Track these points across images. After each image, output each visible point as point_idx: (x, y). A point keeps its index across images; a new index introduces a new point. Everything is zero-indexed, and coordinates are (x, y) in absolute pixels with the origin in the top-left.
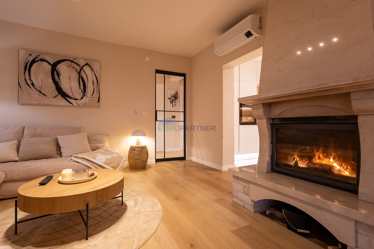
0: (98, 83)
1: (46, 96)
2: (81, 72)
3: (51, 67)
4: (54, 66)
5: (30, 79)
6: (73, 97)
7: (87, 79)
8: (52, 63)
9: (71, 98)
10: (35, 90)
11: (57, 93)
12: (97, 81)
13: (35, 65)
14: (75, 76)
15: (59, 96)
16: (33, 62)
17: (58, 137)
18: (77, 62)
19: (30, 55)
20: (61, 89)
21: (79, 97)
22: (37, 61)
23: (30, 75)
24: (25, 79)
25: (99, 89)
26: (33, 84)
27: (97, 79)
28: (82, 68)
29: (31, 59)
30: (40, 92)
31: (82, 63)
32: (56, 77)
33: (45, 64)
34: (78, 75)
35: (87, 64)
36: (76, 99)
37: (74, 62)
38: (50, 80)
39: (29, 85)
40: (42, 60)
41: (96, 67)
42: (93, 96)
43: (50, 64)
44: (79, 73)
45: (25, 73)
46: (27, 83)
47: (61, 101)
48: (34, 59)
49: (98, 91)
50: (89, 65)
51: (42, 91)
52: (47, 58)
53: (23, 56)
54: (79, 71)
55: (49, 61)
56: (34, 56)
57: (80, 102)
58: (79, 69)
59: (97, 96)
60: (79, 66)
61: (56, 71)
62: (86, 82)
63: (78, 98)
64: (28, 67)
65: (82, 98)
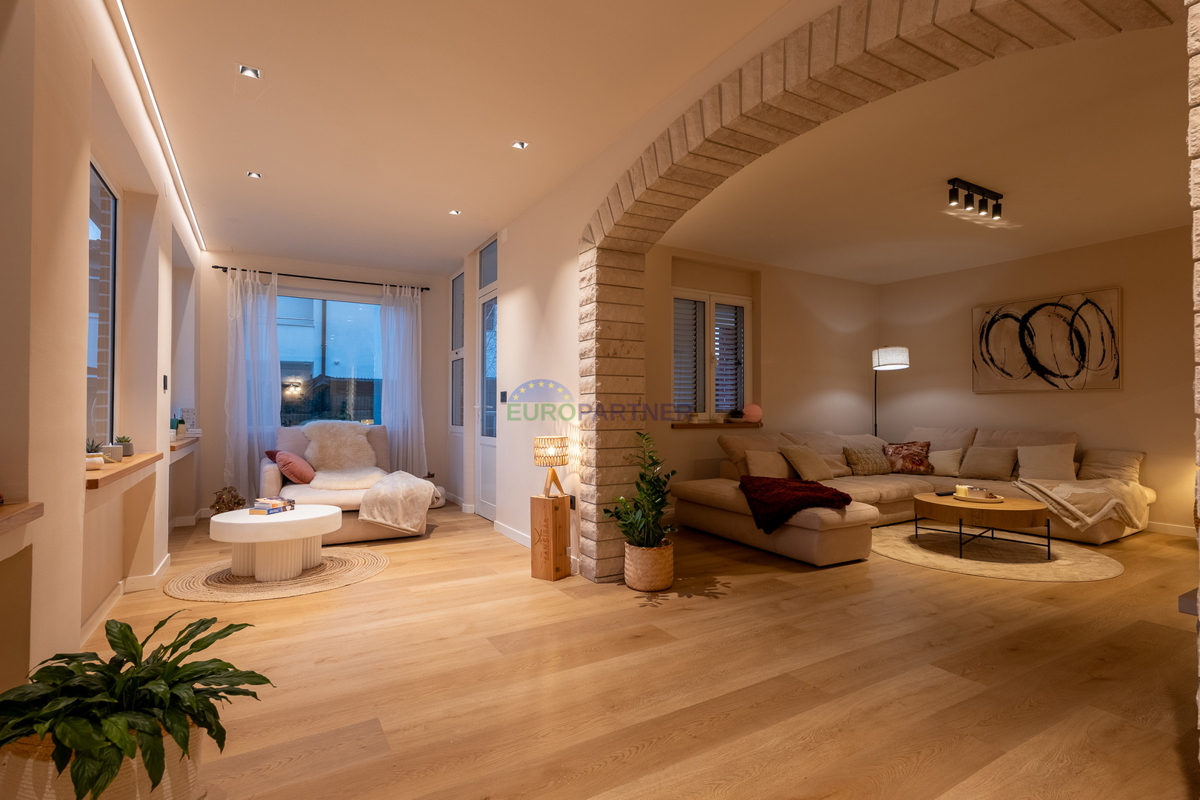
0: (1113, 336)
1: (1011, 376)
2: (1075, 321)
3: (1018, 324)
4: (1023, 323)
5: (988, 351)
6: (1058, 373)
7: (1089, 331)
8: (1020, 318)
9: (1055, 375)
10: (995, 369)
11: (1029, 369)
12: (1113, 332)
13: (995, 325)
14: (1062, 330)
15: (1034, 374)
16: (993, 322)
17: (1018, 448)
18: (1066, 303)
19: (988, 313)
20: (1036, 360)
21: (1071, 372)
22: (998, 320)
23: (987, 346)
24: (982, 353)
25: (1116, 349)
26: (992, 360)
27: (1111, 327)
28: (1076, 313)
29: (989, 319)
30: (1003, 370)
31: (1076, 301)
32: (1028, 340)
33: (1010, 322)
34: (1068, 328)
35: (1087, 301)
36: (1066, 377)
37: (1060, 305)
38: (1018, 348)
39: (986, 362)
40: (1006, 316)
41: (1109, 303)
42: (1101, 367)
43: (1016, 319)
44: (1071, 324)
45: (981, 343)
46: (984, 360)
47: (1037, 383)
48: (994, 318)
49: (1114, 352)
50: (1093, 303)
51: (1006, 369)
52: (1014, 311)
53: (979, 319)
54: (1070, 320)
55: (1015, 314)
56: (993, 313)
57: (1073, 382)
58: (1069, 315)
59: (1113, 364)
60: (1070, 309)
61: (1028, 329)
62: (1086, 340)
63: (1069, 374)
64: (985, 333)
65: (1077, 373)
